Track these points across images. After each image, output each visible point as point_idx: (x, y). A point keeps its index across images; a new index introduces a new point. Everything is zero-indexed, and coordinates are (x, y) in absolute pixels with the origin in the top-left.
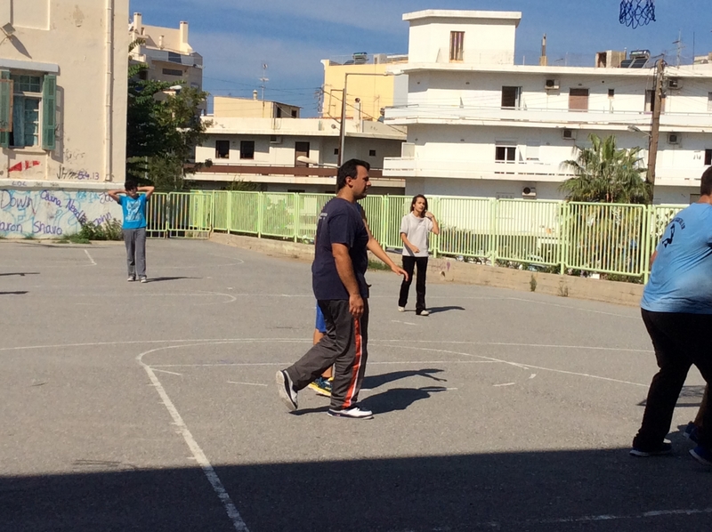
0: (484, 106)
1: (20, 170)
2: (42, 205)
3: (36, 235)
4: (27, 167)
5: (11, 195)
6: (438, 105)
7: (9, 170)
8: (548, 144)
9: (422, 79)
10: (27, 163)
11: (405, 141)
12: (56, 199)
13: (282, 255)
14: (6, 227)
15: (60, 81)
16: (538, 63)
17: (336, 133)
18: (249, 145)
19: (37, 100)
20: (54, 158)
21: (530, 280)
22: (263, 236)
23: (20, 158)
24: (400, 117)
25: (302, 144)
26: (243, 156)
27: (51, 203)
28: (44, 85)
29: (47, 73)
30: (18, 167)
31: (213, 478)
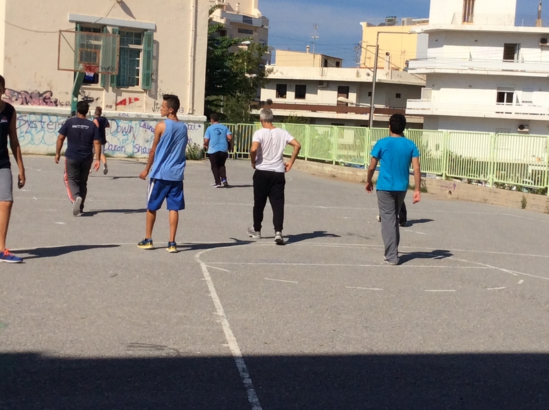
0: (490, 59)
1: (125, 104)
2: (141, 132)
3: (135, 154)
4: (130, 102)
5: (117, 124)
6: (452, 58)
7: (116, 105)
8: (540, 90)
9: (439, 37)
10: (130, 99)
11: (424, 87)
12: (151, 127)
13: (323, 175)
14: (113, 149)
15: (156, 37)
16: (534, 25)
17: (370, 79)
18: (302, 88)
19: (139, 51)
20: (150, 96)
21: (521, 199)
22: (309, 159)
23: (125, 96)
24: (422, 67)
25: (343, 88)
26: (298, 96)
27: (148, 130)
28: (144, 40)
29: (146, 30)
30: (123, 102)
31: (241, 365)
